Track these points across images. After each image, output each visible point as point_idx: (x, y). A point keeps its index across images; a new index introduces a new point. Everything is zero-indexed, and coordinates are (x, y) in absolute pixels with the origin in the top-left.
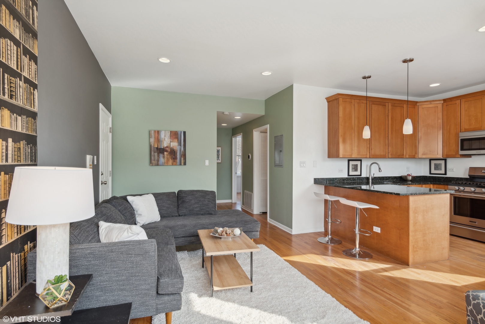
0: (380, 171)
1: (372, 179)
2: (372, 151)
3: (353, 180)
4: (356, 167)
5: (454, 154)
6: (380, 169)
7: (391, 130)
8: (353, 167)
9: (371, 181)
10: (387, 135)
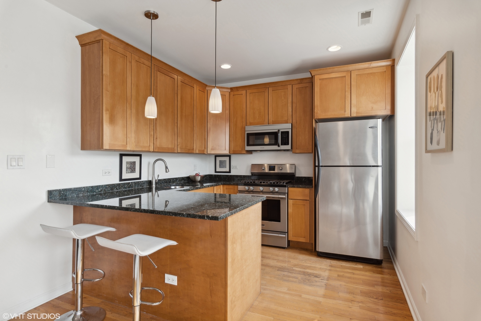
0: (168, 171)
1: (156, 183)
2: (157, 141)
3: (129, 187)
4: (132, 166)
5: (241, 150)
6: (166, 168)
7: (181, 115)
8: (129, 166)
9: (154, 186)
10: (176, 121)
